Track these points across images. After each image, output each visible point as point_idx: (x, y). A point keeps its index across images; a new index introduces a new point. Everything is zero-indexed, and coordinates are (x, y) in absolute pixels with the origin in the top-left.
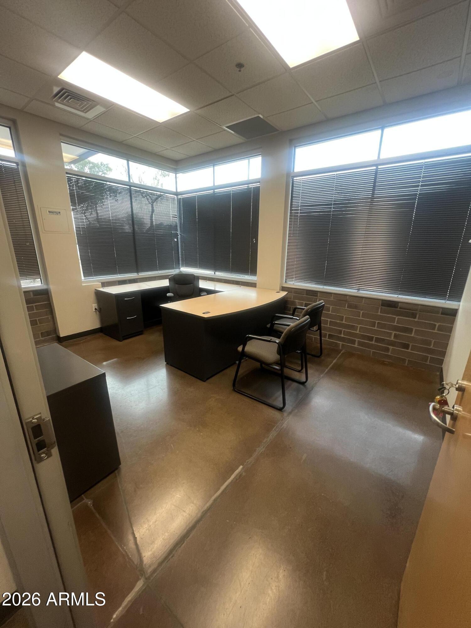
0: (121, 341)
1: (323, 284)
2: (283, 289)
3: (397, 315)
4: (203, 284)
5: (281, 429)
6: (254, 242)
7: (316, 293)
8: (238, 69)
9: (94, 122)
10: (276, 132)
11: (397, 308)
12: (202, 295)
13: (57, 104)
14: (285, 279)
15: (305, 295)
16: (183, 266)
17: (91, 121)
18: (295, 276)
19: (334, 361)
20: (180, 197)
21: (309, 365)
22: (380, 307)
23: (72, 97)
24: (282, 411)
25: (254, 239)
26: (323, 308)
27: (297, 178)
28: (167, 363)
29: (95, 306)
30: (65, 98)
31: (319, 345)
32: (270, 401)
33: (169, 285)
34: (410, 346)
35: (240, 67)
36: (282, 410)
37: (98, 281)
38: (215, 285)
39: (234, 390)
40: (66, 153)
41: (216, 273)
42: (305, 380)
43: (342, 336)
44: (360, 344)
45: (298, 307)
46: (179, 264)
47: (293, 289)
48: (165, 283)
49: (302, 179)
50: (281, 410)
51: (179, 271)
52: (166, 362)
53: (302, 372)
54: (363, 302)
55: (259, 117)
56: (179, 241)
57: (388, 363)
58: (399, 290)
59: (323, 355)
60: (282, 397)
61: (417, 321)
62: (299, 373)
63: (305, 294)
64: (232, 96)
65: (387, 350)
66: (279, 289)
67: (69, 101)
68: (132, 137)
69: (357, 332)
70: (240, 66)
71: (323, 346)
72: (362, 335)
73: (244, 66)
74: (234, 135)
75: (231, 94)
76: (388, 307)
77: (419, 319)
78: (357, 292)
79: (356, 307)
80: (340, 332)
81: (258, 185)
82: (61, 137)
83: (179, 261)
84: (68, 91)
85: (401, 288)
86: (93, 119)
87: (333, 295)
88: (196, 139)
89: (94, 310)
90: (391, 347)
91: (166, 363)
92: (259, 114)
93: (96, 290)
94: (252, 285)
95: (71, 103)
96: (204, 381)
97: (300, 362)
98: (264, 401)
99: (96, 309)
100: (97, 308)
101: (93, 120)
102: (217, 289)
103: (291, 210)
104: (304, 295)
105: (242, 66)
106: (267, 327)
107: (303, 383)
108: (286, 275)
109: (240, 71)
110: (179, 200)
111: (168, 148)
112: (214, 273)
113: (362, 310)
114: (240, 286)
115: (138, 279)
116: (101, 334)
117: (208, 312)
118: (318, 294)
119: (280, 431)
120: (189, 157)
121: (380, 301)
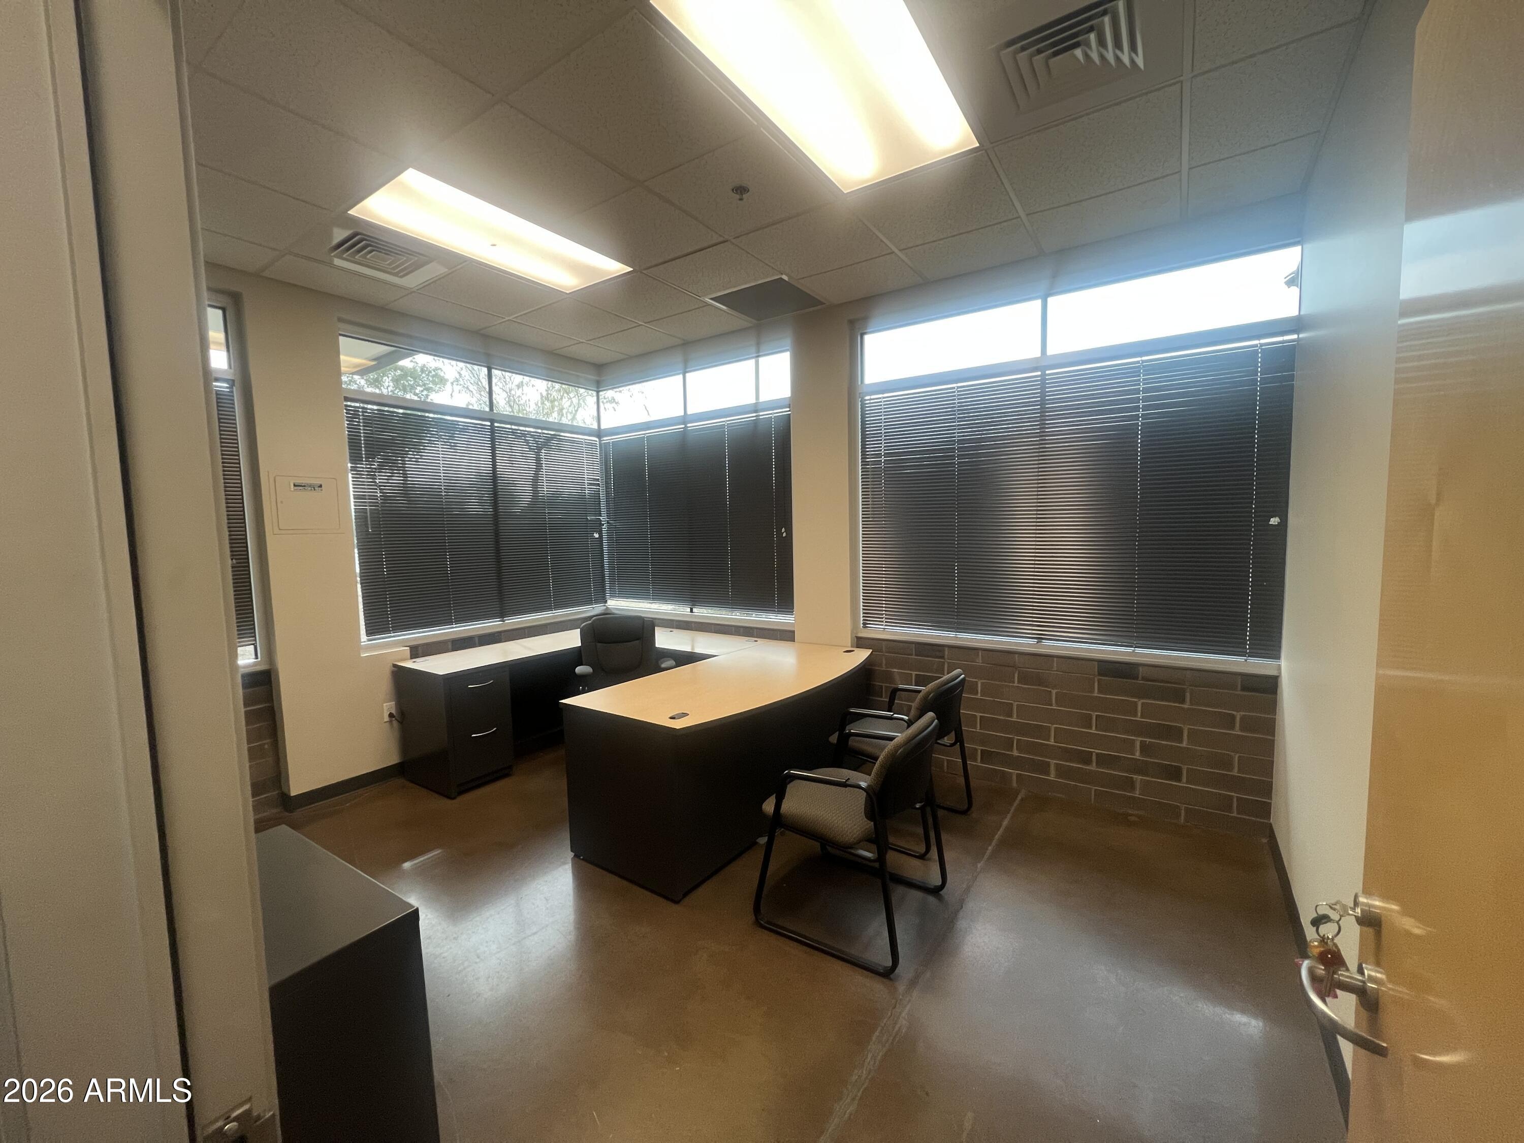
0: (454, 798)
1: (952, 628)
2: (860, 643)
3: (1140, 698)
4: (664, 640)
5: (895, 1037)
6: (784, 535)
7: (940, 651)
8: (738, 197)
9: (420, 293)
10: (819, 307)
11: (1136, 678)
12: (663, 666)
13: (337, 262)
14: (864, 620)
15: (913, 657)
16: (613, 596)
17: (414, 292)
18: (885, 611)
19: (1005, 823)
20: (606, 439)
21: (944, 837)
22: (1096, 679)
23: (374, 248)
24: (891, 979)
25: (783, 530)
26: (963, 687)
27: (873, 397)
28: (574, 856)
29: (389, 707)
30: (359, 251)
31: (961, 780)
32: (854, 951)
33: (580, 645)
34: (1185, 773)
35: (741, 192)
36: (892, 976)
37: (402, 643)
38: (693, 641)
39: (758, 923)
40: (346, 355)
41: (694, 610)
42: (939, 882)
43: (1015, 753)
44: (1062, 772)
45: (901, 686)
46: (604, 591)
47: (884, 643)
48: (571, 640)
49: (884, 398)
50: (888, 974)
51: (605, 607)
52: (572, 851)
53: (929, 859)
54: (1055, 669)
55: (781, 279)
56: (605, 536)
57: (1137, 819)
58: (1135, 637)
59: (974, 808)
60: (886, 934)
61: (1188, 709)
62: (921, 861)
63: (914, 653)
64: (725, 242)
65: (1131, 784)
66: (850, 645)
67: (368, 257)
68: (503, 322)
69: (1052, 743)
70: (741, 190)
71: (974, 783)
72: (1066, 750)
73: (748, 191)
74: (728, 313)
75: (721, 239)
76: (1115, 677)
77: (1191, 704)
78: (1038, 642)
79: (1039, 680)
80: (1009, 744)
81: (785, 411)
82: (341, 325)
83: (603, 586)
84: (366, 237)
85: (1139, 630)
86: (417, 288)
87: (980, 654)
88: (645, 323)
89: (386, 718)
90: (1138, 778)
91: (573, 854)
92: (782, 274)
93: (395, 666)
94: (786, 635)
95: (372, 260)
96: (677, 902)
97: (920, 831)
98: (839, 951)
99: (391, 715)
100: (394, 712)
101: (418, 290)
102: (698, 650)
103: (864, 463)
104: (912, 655)
105: (745, 190)
106: (832, 744)
107: (936, 891)
108: (864, 609)
109: (741, 199)
110: (604, 447)
111: (581, 341)
112: (689, 610)
113: (1054, 687)
114: (756, 639)
115: (503, 634)
116: (400, 781)
117: (685, 715)
118: (944, 650)
119: (892, 1043)
120: (627, 357)
121: (1094, 662)
